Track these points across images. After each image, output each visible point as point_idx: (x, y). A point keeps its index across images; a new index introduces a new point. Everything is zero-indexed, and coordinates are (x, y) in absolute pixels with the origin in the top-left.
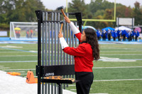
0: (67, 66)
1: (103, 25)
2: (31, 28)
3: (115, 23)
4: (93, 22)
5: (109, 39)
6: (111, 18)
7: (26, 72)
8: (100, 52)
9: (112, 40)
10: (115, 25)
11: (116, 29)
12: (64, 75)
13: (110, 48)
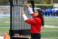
0: (26, 30)
1: (46, 8)
2: (6, 9)
3: (52, 6)
4: (40, 6)
5: (49, 15)
6: (50, 4)
7: (4, 33)
8: (45, 22)
9: (50, 15)
10: (52, 7)
11: (53, 10)
12: (25, 35)
13: (49, 20)
